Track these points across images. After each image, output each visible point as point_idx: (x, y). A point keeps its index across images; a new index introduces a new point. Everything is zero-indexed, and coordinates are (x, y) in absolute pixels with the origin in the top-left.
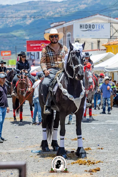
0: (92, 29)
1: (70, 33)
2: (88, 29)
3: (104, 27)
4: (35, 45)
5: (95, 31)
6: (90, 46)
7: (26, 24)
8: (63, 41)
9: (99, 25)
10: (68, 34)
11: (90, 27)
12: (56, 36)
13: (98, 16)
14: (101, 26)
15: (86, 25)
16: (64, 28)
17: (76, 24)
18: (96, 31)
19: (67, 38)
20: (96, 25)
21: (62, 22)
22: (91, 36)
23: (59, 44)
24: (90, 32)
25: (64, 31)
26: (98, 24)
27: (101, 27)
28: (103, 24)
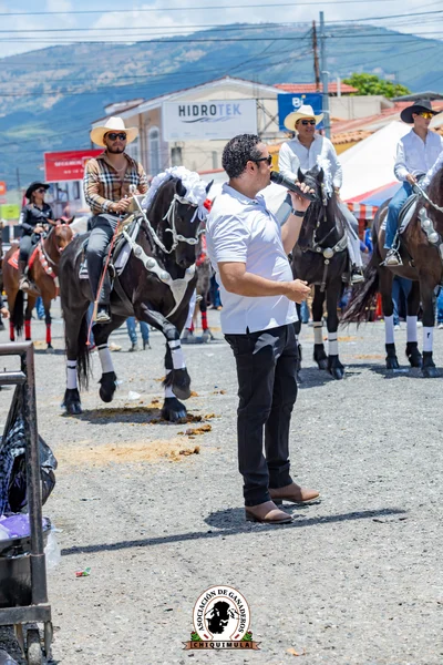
0: (210, 116)
1: (156, 129)
2: (200, 116)
3: (240, 109)
4: (67, 164)
5: (218, 120)
6: (211, 161)
7: (43, 108)
8: (139, 150)
9: (228, 105)
10: (151, 130)
11: (204, 112)
12: (122, 135)
13: (228, 81)
14: (231, 108)
15: (194, 107)
16: (140, 115)
17: (169, 104)
18: (220, 122)
19: (150, 140)
20: (221, 106)
21: (135, 99)
22: (207, 134)
23: (126, 156)
24: (205, 123)
25: (141, 123)
26: (225, 103)
27: (232, 111)
28: (237, 103)
